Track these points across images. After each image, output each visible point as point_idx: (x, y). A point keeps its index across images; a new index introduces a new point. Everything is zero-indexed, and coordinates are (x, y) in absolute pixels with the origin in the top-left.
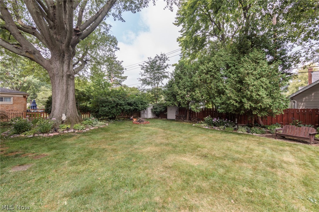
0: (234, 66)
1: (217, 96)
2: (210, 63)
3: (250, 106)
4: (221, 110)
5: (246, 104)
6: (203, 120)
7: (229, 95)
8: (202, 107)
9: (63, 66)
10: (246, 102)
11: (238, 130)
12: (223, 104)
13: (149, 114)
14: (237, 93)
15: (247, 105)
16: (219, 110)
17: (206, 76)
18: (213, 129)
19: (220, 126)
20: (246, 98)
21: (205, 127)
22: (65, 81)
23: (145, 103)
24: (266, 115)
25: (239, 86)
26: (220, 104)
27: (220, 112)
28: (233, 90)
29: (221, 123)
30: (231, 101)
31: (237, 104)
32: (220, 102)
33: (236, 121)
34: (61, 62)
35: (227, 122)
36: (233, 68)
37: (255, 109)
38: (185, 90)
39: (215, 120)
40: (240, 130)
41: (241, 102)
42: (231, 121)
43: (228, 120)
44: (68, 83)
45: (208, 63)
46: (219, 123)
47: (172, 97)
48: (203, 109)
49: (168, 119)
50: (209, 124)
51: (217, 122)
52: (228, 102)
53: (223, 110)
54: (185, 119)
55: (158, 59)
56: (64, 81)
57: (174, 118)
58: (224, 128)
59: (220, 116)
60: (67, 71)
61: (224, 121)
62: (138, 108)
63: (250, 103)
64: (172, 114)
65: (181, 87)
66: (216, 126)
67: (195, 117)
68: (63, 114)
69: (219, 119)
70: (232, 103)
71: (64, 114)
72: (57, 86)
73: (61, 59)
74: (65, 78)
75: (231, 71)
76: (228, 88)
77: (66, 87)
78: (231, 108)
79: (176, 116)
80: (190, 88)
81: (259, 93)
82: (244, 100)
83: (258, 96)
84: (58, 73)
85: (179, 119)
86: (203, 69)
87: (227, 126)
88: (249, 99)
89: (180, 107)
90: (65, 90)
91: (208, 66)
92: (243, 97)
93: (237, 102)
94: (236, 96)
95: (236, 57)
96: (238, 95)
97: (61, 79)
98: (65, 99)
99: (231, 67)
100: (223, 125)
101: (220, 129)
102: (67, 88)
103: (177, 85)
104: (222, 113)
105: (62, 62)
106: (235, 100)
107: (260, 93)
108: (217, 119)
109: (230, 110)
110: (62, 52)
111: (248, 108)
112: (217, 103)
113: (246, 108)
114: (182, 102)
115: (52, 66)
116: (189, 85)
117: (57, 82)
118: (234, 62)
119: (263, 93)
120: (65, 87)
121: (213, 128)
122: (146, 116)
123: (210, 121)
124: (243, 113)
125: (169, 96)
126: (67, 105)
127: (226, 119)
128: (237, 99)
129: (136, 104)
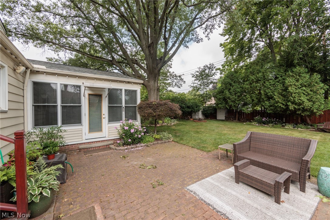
0: (281, 77)
1: (266, 100)
2: (260, 74)
3: (294, 108)
5: (290, 107)
6: (253, 119)
7: (277, 100)
9: (155, 83)
10: (290, 105)
11: (286, 126)
12: (271, 106)
13: (200, 115)
14: (283, 98)
15: (292, 107)
16: (268, 111)
17: (256, 84)
19: (269, 124)
20: (290, 102)
21: (255, 125)
22: (156, 93)
23: (199, 106)
24: (309, 114)
25: (285, 94)
26: (269, 106)
28: (280, 96)
29: (270, 121)
30: (279, 104)
31: (284, 107)
32: (268, 105)
33: (284, 120)
35: (276, 121)
36: (280, 78)
37: (299, 109)
38: (236, 95)
39: (264, 119)
40: (287, 126)
41: (287, 105)
42: (279, 120)
43: (276, 119)
45: (258, 74)
46: (268, 122)
47: (223, 101)
49: (218, 120)
50: (259, 123)
51: (266, 120)
52: (276, 105)
53: (271, 111)
54: (234, 120)
55: (206, 68)
57: (224, 118)
58: (273, 125)
59: (269, 116)
60: (157, 87)
61: (273, 120)
62: (194, 110)
63: (294, 105)
64: (221, 116)
65: (232, 93)
66: (266, 124)
70: (279, 106)
72: (152, 96)
73: (154, 79)
74: (156, 91)
75: (278, 81)
76: (276, 95)
78: (279, 109)
79: (225, 117)
80: (240, 93)
81: (300, 98)
82: (289, 104)
83: (299, 101)
85: (229, 119)
86: (254, 79)
87: (276, 124)
88: (293, 103)
89: (231, 109)
91: (258, 76)
92: (288, 101)
93: (283, 105)
94: (283, 101)
95: (283, 69)
96: (285, 100)
97: (154, 91)
99: (278, 77)
100: (272, 123)
101: (269, 126)
103: (229, 91)
104: (270, 114)
105: (155, 81)
106: (282, 103)
107: (302, 98)
108: (266, 118)
109: (278, 111)
110: (155, 74)
111: (292, 109)
112: (266, 106)
113: (290, 109)
114: (233, 105)
115: (149, 84)
116: (240, 91)
117: (152, 94)
118: (282, 74)
119: (304, 98)
120: (156, 97)
121: (262, 125)
122: (197, 117)
123: (259, 120)
124: (289, 113)
125: (220, 101)
127: (275, 119)
128: (284, 103)
129: (192, 107)
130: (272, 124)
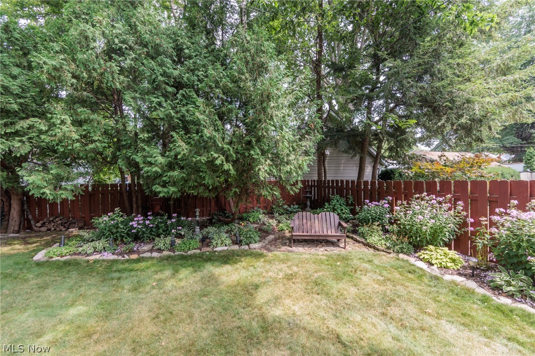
4: (165, 190)
8: (81, 181)
11: (213, 242)
16: (159, 189)
18: (134, 256)
19: (157, 239)
21: (97, 257)
27: (161, 195)
29: (158, 227)
33: (195, 216)
35: (178, 223)
39: (138, 224)
40: (217, 241)
46: (152, 231)
48: (87, 187)
50: (115, 240)
51: (146, 226)
53: (173, 189)
58: (172, 244)
59: (147, 203)
61: (168, 222)
66: (145, 244)
67: (51, 214)
69: (150, 218)
87: (180, 236)
100: (168, 233)
101: (160, 250)
108: (145, 216)
121: (131, 252)
123: (118, 228)
127: (175, 215)
130: (168, 240)
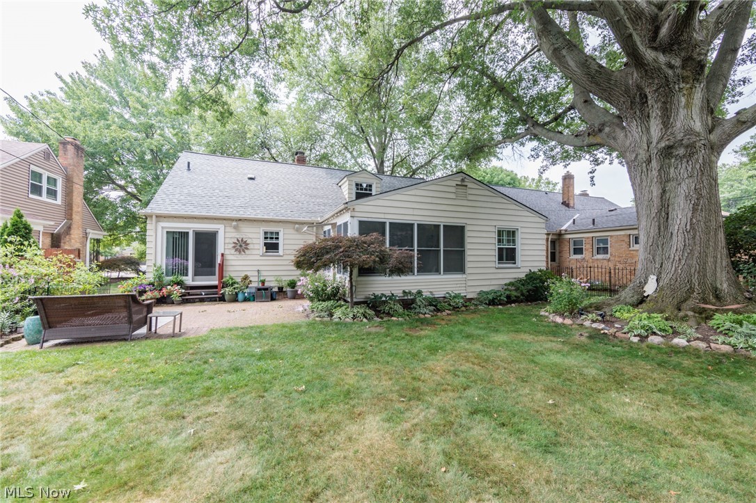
9: (648, 130)
34: (640, 119)
44: (668, 174)
56: (654, 172)
60: (662, 139)
68: (652, 276)
71: (655, 277)
73: (638, 113)
74: (655, 164)
77: (660, 191)
84: (637, 155)
90: (656, 201)
97: (645, 169)
98: (657, 228)
102: (664, 191)
126: (663, 250)
